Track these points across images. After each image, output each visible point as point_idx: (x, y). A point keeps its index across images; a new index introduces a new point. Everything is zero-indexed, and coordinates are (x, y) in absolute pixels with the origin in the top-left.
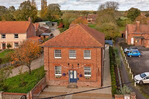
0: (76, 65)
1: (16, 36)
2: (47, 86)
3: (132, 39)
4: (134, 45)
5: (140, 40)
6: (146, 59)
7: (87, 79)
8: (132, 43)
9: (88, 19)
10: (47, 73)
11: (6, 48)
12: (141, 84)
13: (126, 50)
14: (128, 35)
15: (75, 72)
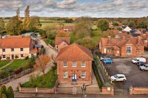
0: (76, 71)
1: (22, 50)
2: (59, 84)
3: (105, 50)
4: (106, 54)
5: (111, 50)
6: (116, 65)
7: (83, 79)
8: (105, 52)
9: (64, 29)
10: (59, 76)
11: (15, 58)
12: (115, 82)
13: (102, 58)
14: (102, 46)
15: (75, 75)
